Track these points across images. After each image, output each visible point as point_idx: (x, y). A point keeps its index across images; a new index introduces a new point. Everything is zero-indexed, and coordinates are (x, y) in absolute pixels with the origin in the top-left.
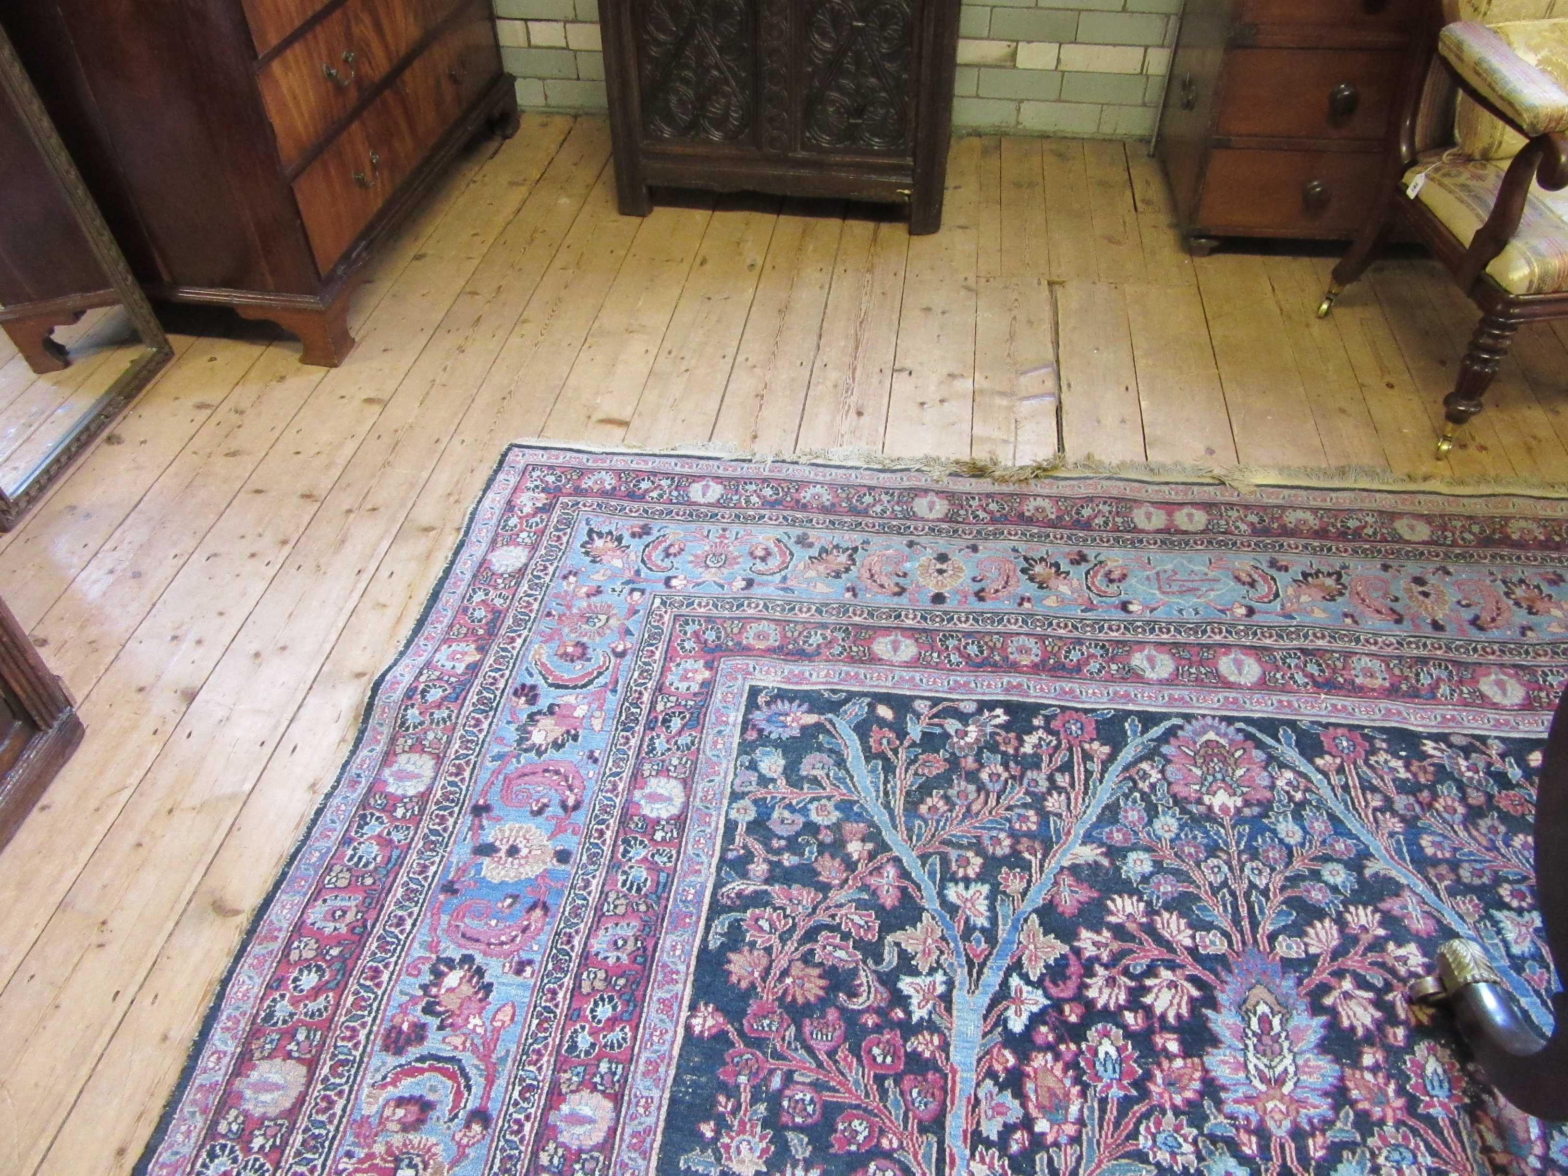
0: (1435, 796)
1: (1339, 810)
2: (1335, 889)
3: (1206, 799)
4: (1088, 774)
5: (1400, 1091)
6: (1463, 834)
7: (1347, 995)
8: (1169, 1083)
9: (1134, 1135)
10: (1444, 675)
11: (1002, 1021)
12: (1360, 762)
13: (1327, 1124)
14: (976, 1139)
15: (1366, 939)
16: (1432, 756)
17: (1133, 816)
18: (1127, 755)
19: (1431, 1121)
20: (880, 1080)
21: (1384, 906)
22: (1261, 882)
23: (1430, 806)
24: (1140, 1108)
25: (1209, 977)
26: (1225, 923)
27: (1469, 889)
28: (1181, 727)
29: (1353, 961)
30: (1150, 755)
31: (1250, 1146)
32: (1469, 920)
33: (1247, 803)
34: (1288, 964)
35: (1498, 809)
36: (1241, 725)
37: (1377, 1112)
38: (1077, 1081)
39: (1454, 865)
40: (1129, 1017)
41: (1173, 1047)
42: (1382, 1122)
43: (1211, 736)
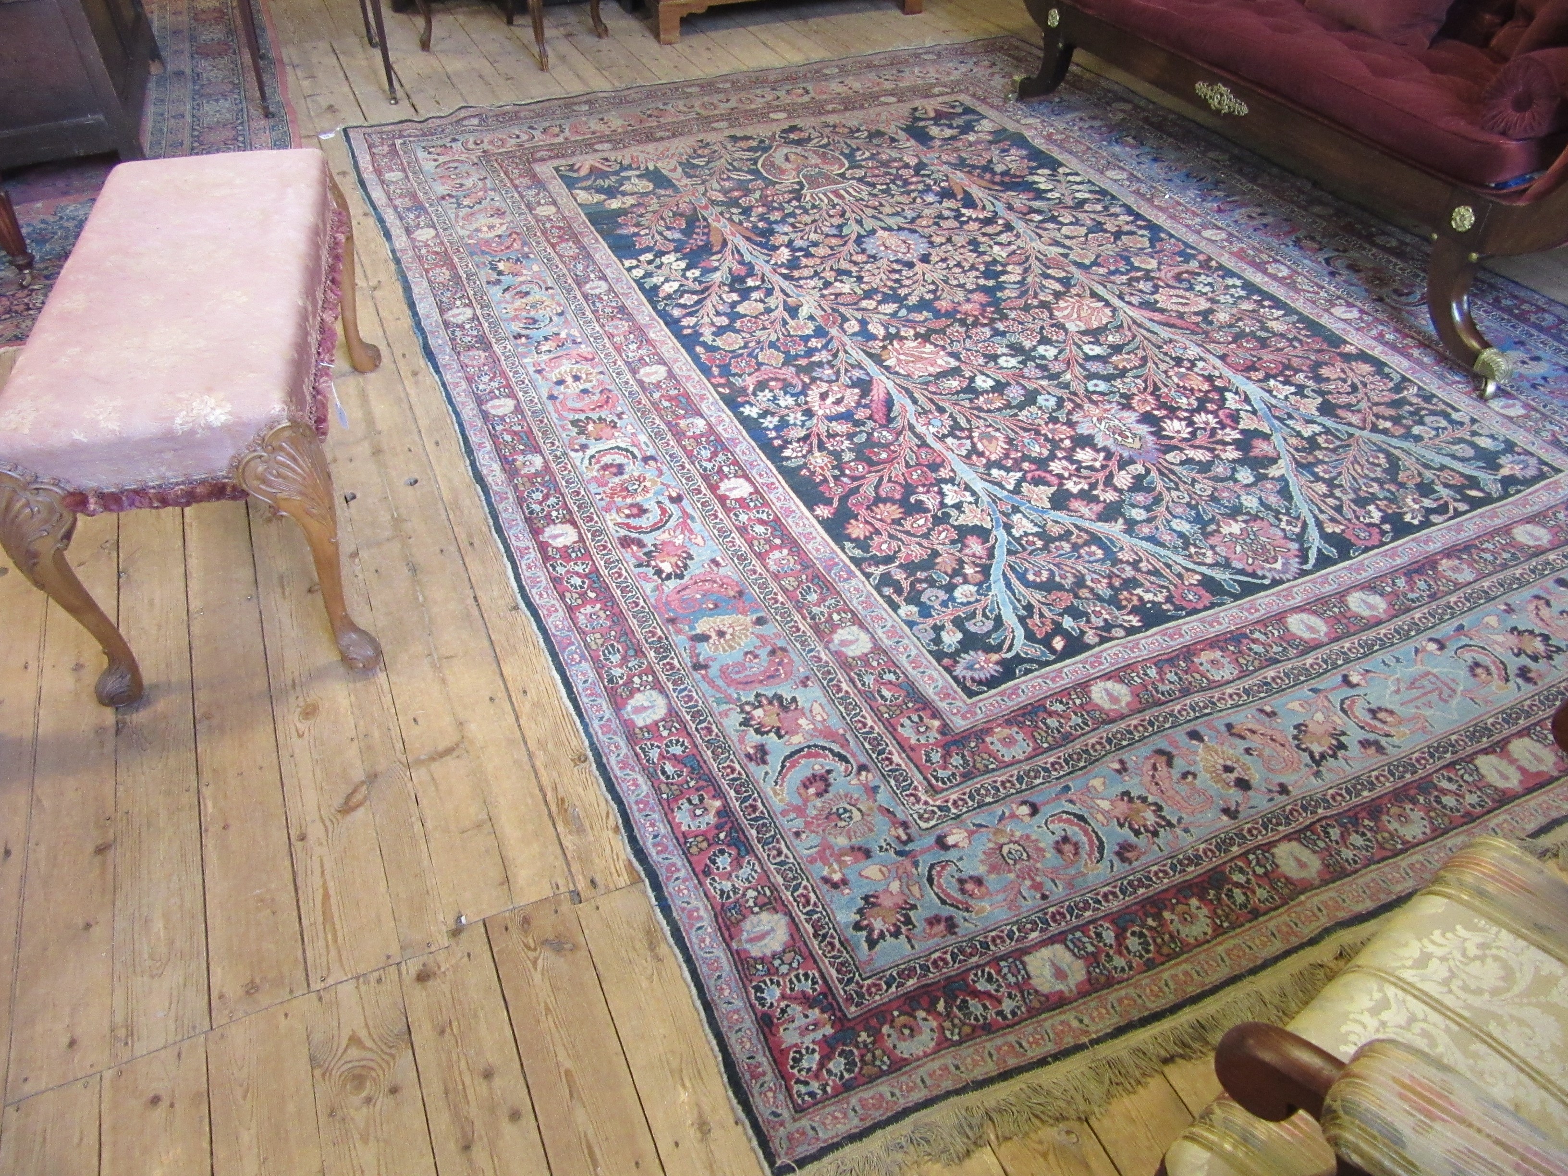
0: (1111, 586)
1: (1162, 551)
2: (1133, 506)
3: (1242, 525)
4: (1322, 511)
5: (1045, 435)
6: (1080, 568)
7: (1095, 460)
8: (1145, 401)
9: (1145, 381)
10: (1161, 688)
11: (1237, 393)
12: (1172, 587)
13: (1070, 413)
14: (1201, 359)
15: (1101, 486)
16: (1129, 614)
19: (1025, 430)
20: (1260, 359)
21: (1102, 505)
23: (1110, 577)
24: (1150, 389)
25: (1164, 442)
26: (1177, 469)
27: (1060, 538)
28: (1301, 564)
29: (1101, 476)
30: (1300, 538)
31: (1095, 397)
32: (1050, 523)
34: (1132, 461)
35: (1068, 591)
36: (1267, 582)
37: (1051, 426)
38: (1185, 388)
39: (1075, 547)
40: (1186, 414)
41: (1156, 412)
42: (1047, 424)
43: (1278, 566)
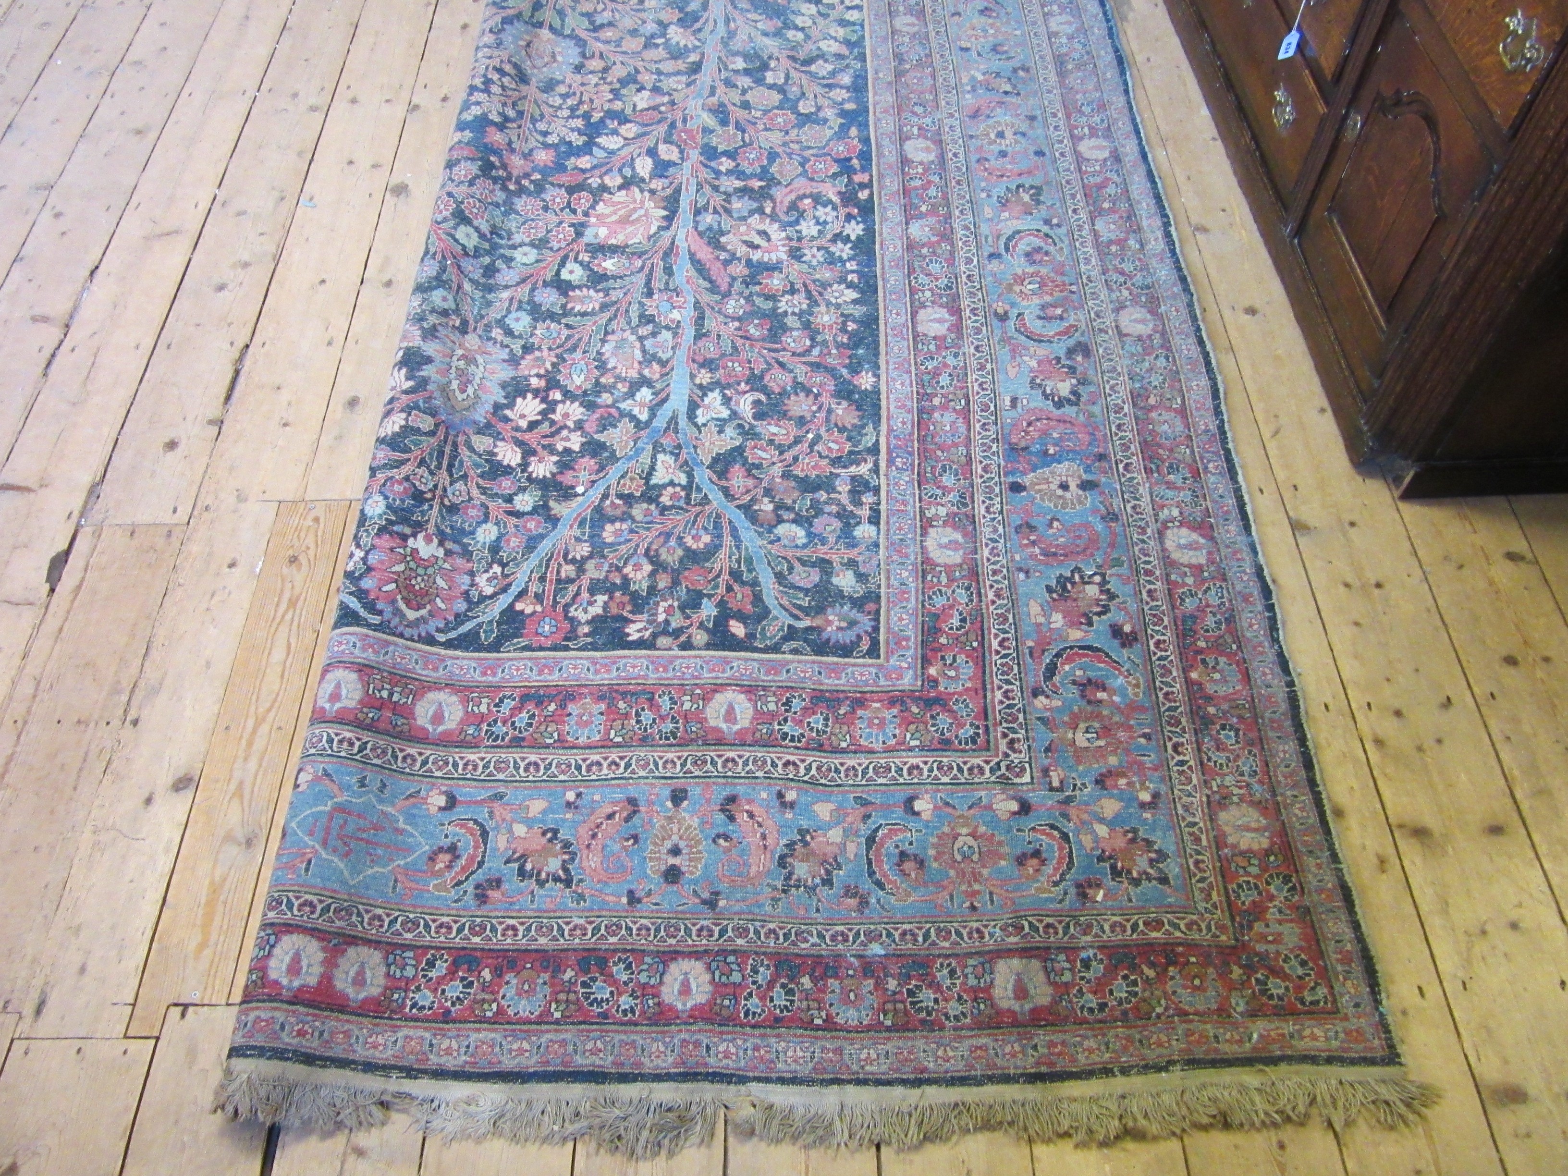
3: (441, 553)
4: (542, 580)
8: (541, 361)
11: (656, 393)
17: (514, 542)
18: (504, 601)
22: (423, 471)
25: (494, 421)
26: (464, 452)
28: (438, 630)
30: (480, 602)
33: (404, 538)
36: (374, 620)
40: (558, 397)
41: (534, 381)
43: (411, 615)
